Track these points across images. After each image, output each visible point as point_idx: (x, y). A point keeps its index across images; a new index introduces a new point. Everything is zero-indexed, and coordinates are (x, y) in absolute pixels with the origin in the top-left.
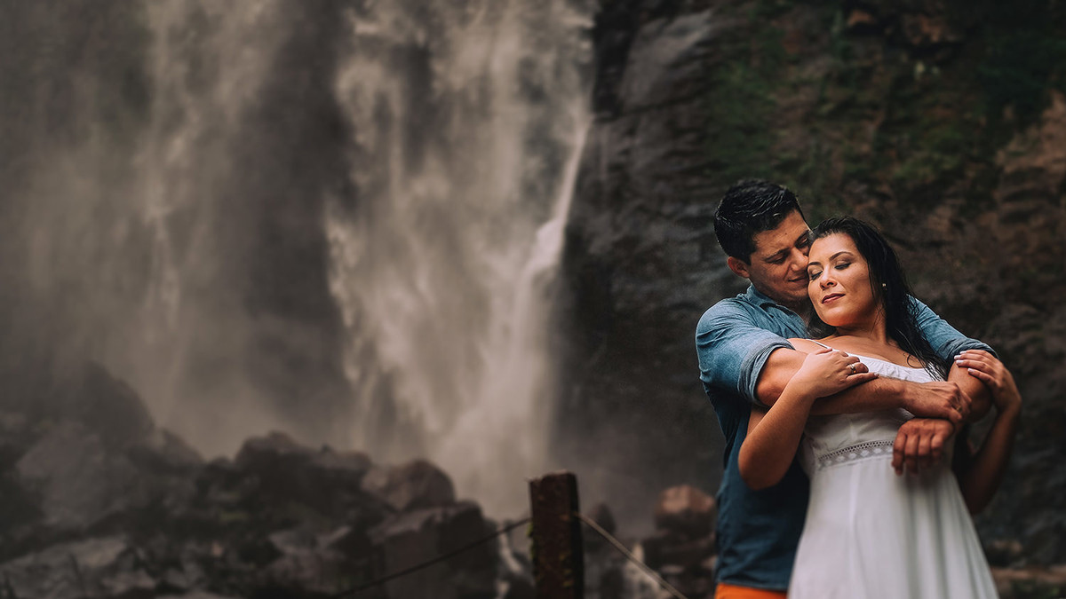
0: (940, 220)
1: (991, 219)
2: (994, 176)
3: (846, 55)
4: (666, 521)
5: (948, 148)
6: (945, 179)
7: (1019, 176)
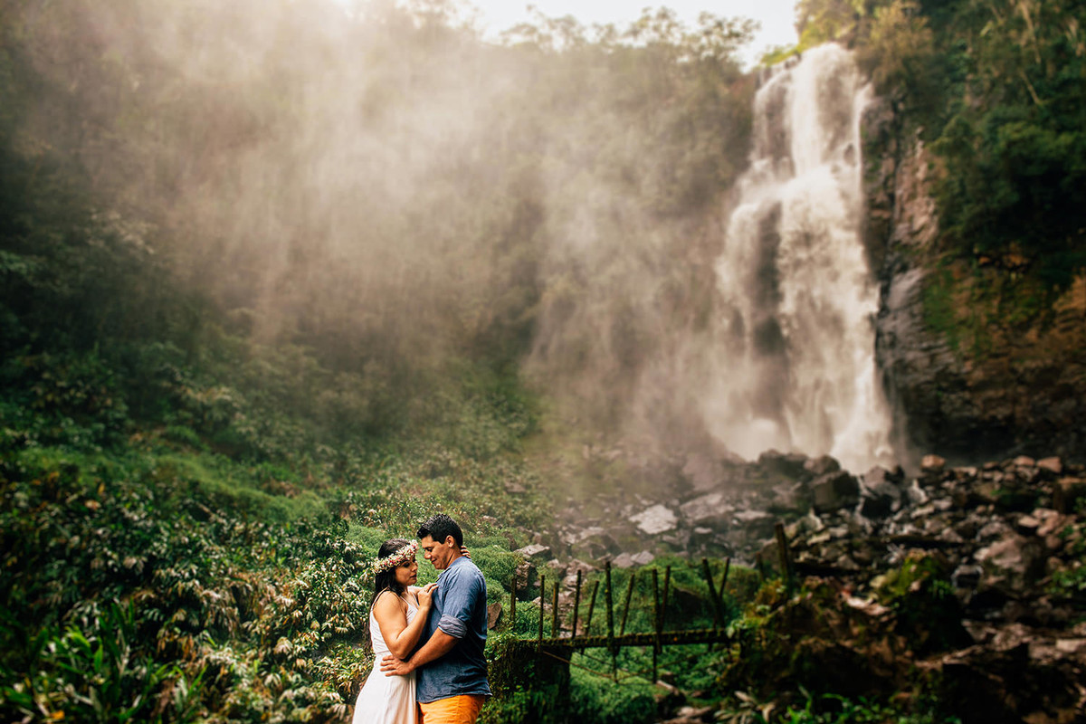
0: (1032, 335)
1: (1055, 332)
2: (1053, 315)
3: (981, 275)
4: (925, 470)
5: (1030, 305)
6: (1031, 318)
7: (1065, 312)
